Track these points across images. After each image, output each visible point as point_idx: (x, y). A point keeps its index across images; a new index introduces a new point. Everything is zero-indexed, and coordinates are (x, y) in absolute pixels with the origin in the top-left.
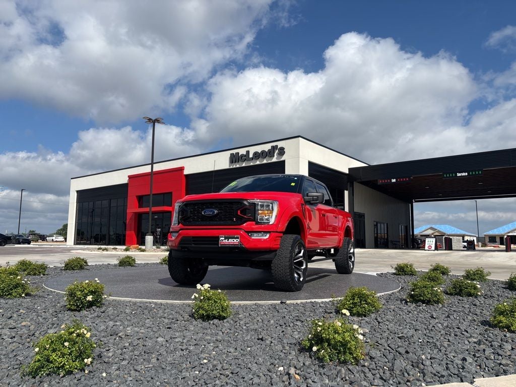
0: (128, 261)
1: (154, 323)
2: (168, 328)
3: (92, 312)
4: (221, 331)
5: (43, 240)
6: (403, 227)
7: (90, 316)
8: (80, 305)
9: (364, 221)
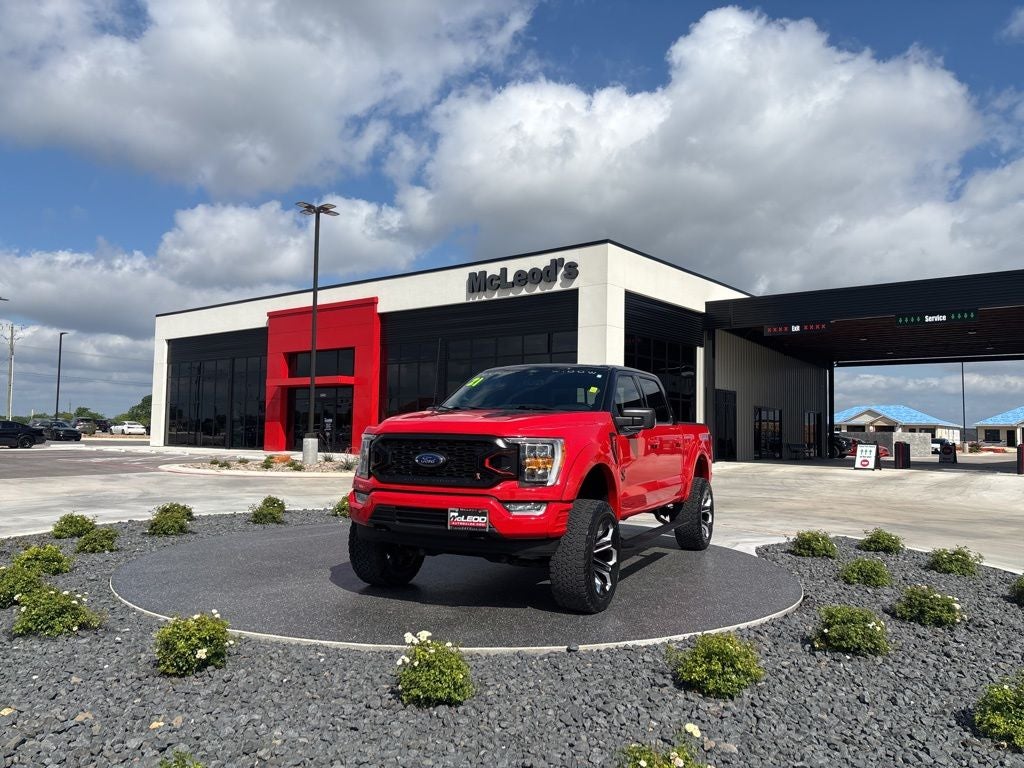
0: (270, 514)
1: (325, 714)
2: (352, 729)
3: (207, 680)
4: (452, 741)
5: (105, 431)
6: (812, 415)
7: (203, 693)
8: (183, 666)
9: (735, 407)
